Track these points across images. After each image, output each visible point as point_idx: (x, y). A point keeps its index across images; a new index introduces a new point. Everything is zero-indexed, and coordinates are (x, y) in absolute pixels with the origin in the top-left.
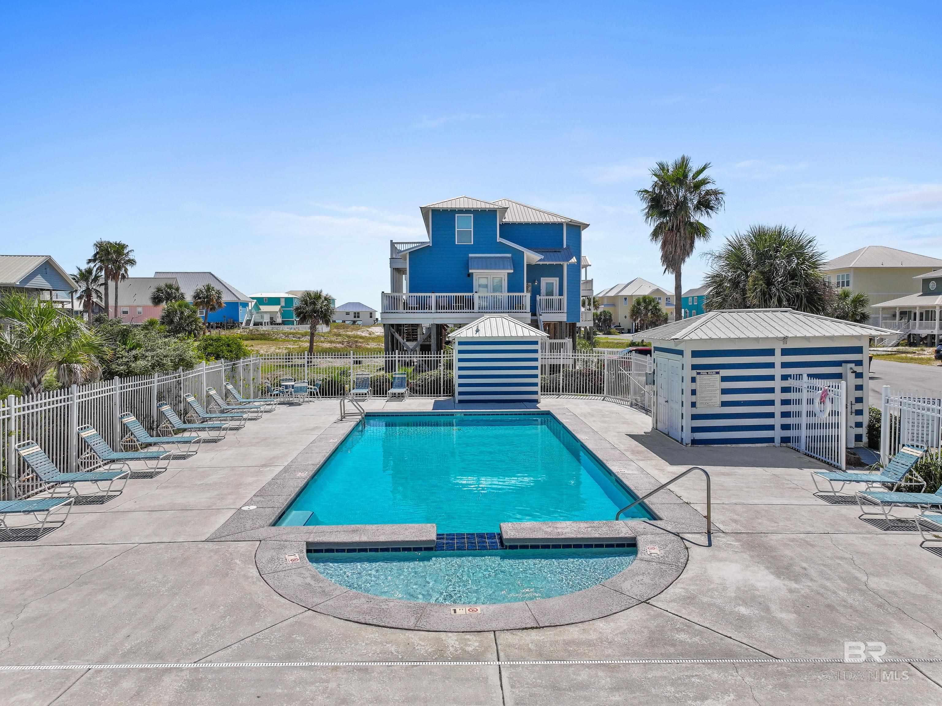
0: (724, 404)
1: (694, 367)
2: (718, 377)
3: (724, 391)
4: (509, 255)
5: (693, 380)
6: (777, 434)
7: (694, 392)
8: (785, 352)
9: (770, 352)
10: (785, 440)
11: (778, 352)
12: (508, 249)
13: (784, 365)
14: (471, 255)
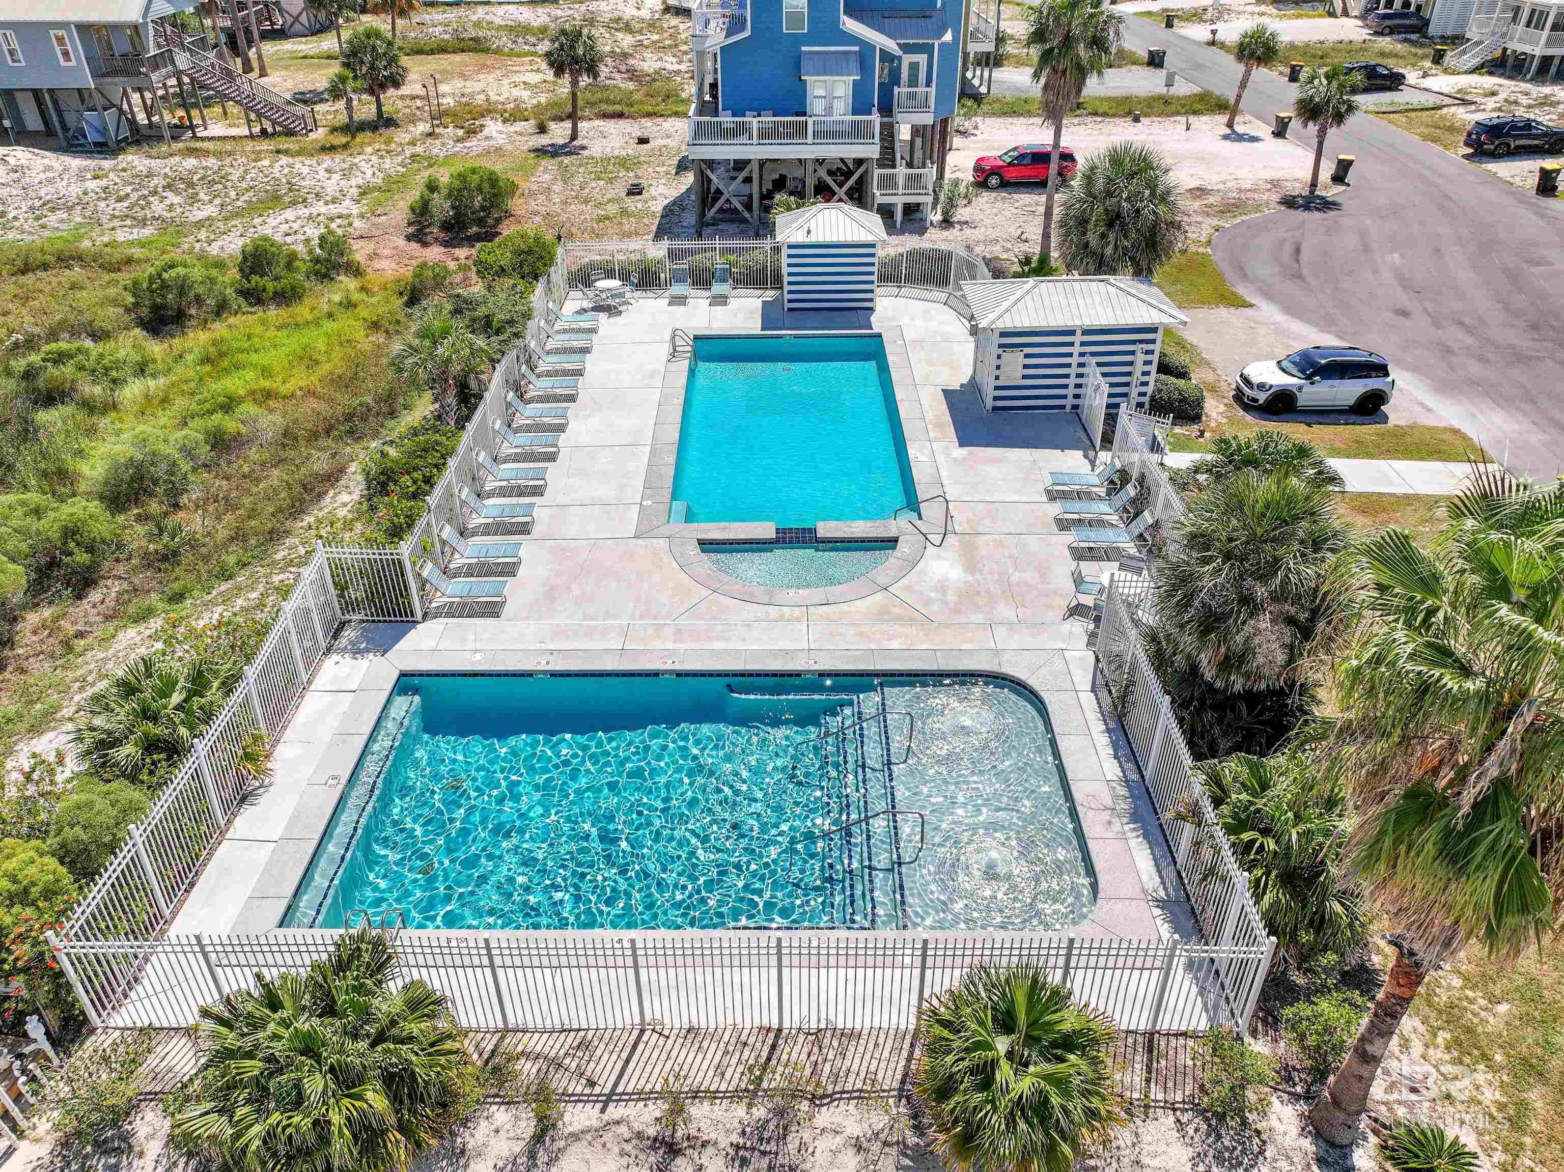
0: (1024, 377)
1: (1000, 346)
2: (1022, 354)
3: (1025, 367)
4: (856, 48)
5: (999, 357)
6: (1069, 402)
7: (998, 367)
8: (1086, 332)
9: (1072, 333)
10: (1075, 407)
11: (1079, 332)
13: (1083, 344)
14: (804, 49)
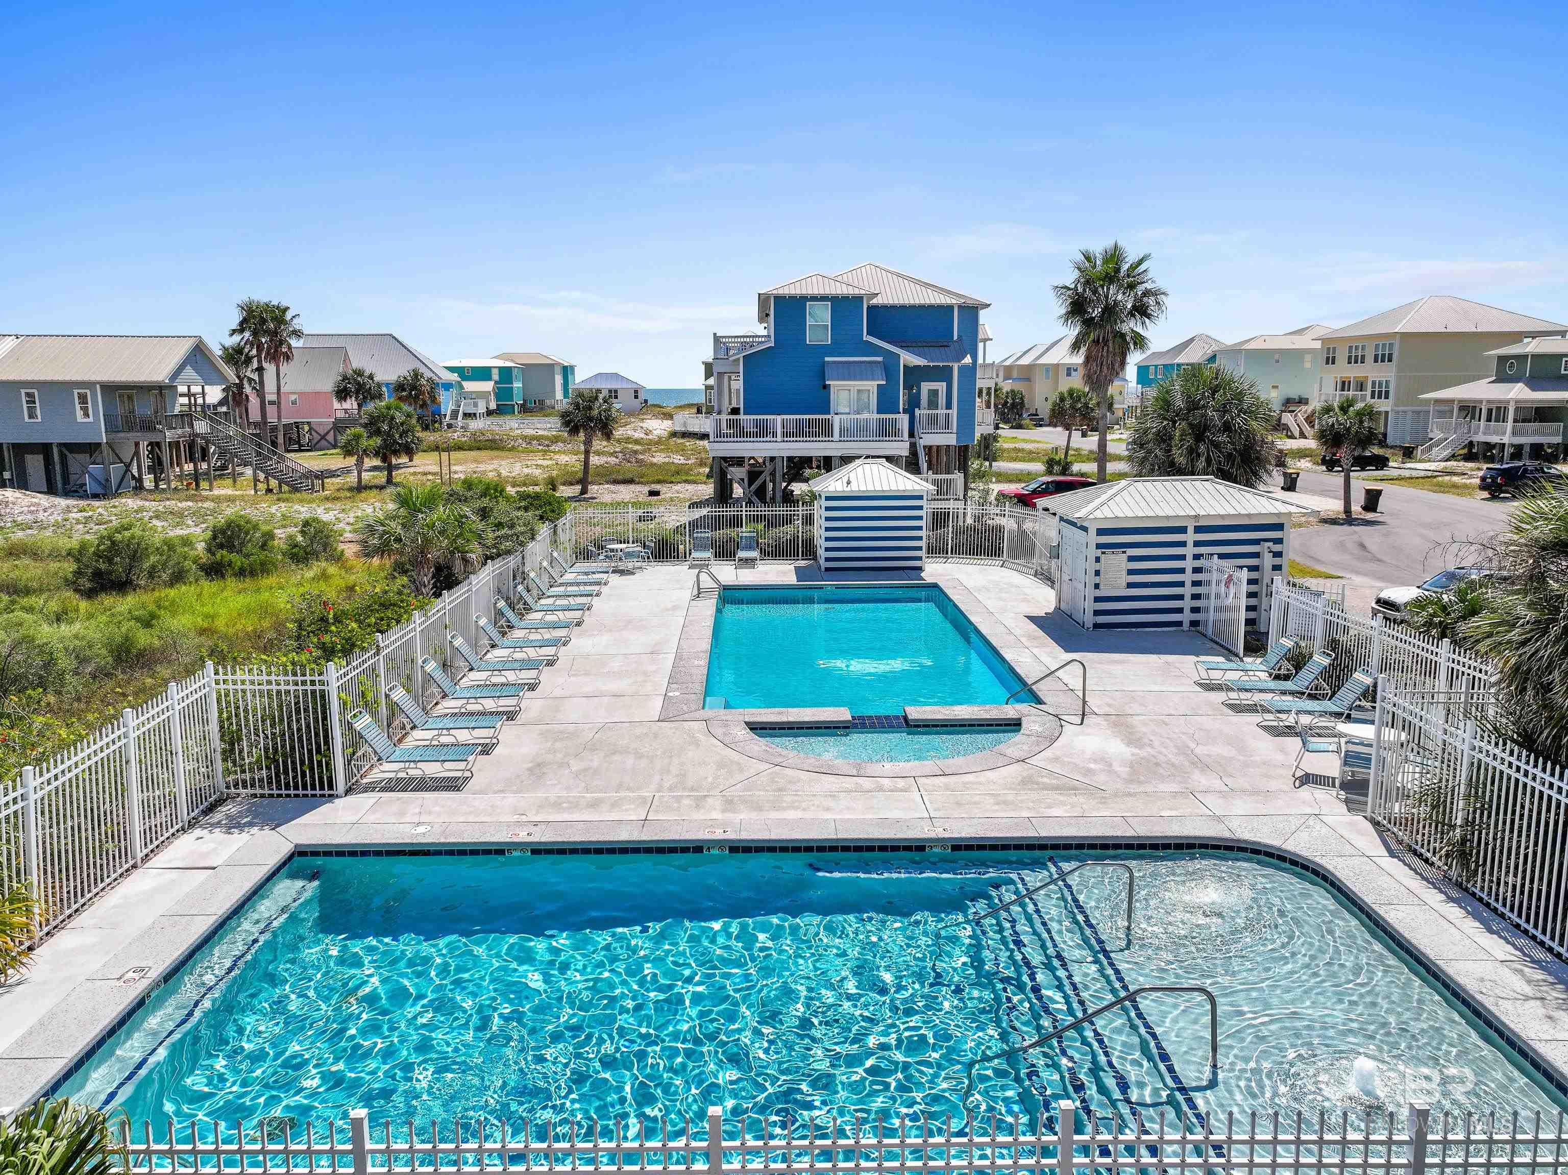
0: (1130, 585)
1: (1099, 546)
2: (1124, 557)
3: (1131, 572)
4: (880, 359)
5: (1098, 560)
6: (1186, 617)
7: (1097, 573)
8: (1198, 530)
9: (1183, 530)
10: (1194, 623)
11: (1191, 530)
12: (877, 351)
13: (1197, 544)
14: (827, 359)
